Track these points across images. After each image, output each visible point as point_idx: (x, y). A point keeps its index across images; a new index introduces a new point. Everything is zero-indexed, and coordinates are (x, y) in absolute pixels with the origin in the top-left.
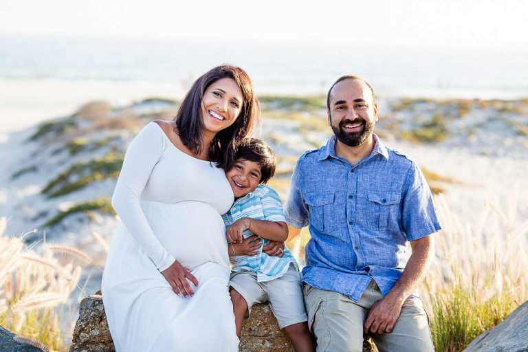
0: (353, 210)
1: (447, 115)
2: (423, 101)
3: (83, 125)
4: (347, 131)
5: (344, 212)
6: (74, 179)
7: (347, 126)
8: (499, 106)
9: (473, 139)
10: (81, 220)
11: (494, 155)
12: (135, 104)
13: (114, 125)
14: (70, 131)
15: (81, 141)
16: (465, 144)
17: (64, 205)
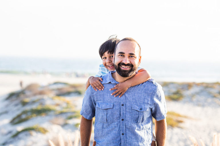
0: (124, 112)
1: (183, 89)
2: (172, 83)
3: (28, 93)
4: (122, 69)
5: (119, 114)
6: (24, 117)
7: (122, 66)
8: (204, 85)
9: (194, 99)
10: (26, 135)
11: (203, 106)
12: (50, 85)
13: (41, 93)
14: (22, 96)
15: (27, 100)
16: (191, 101)
17: (20, 128)
